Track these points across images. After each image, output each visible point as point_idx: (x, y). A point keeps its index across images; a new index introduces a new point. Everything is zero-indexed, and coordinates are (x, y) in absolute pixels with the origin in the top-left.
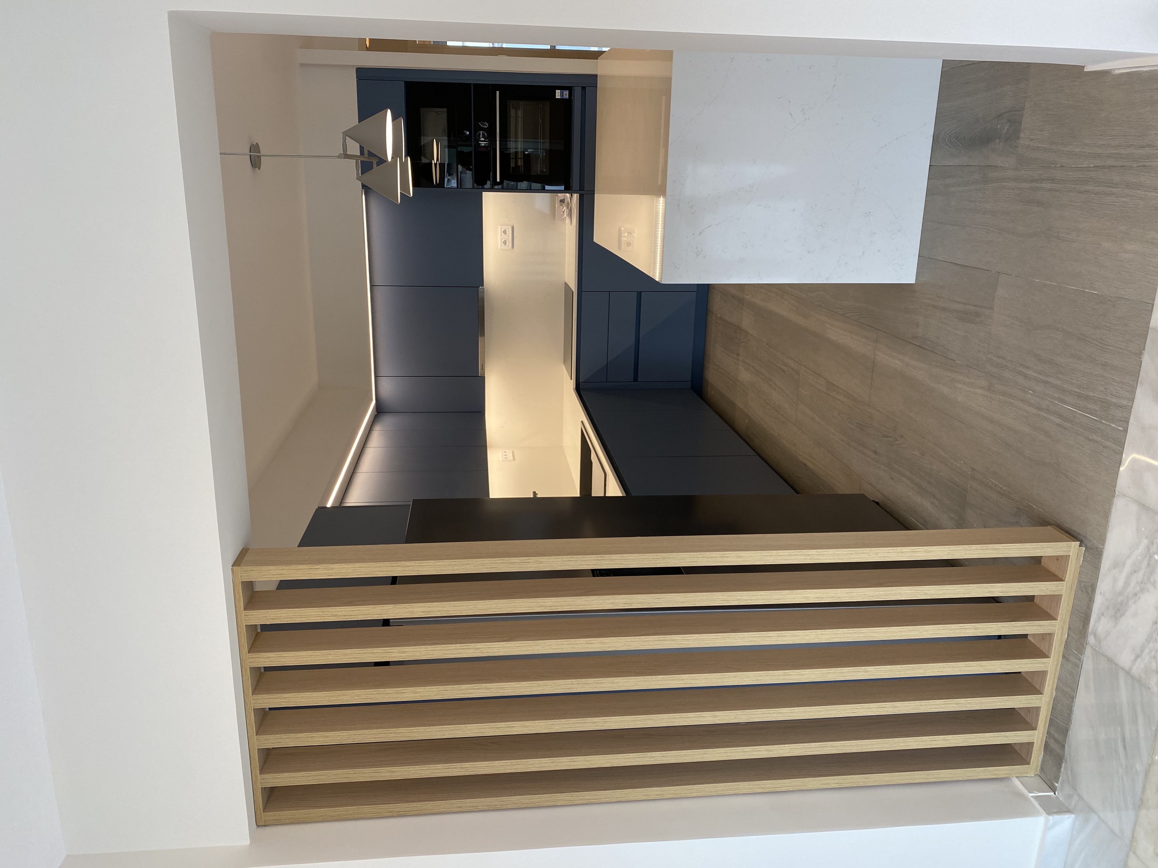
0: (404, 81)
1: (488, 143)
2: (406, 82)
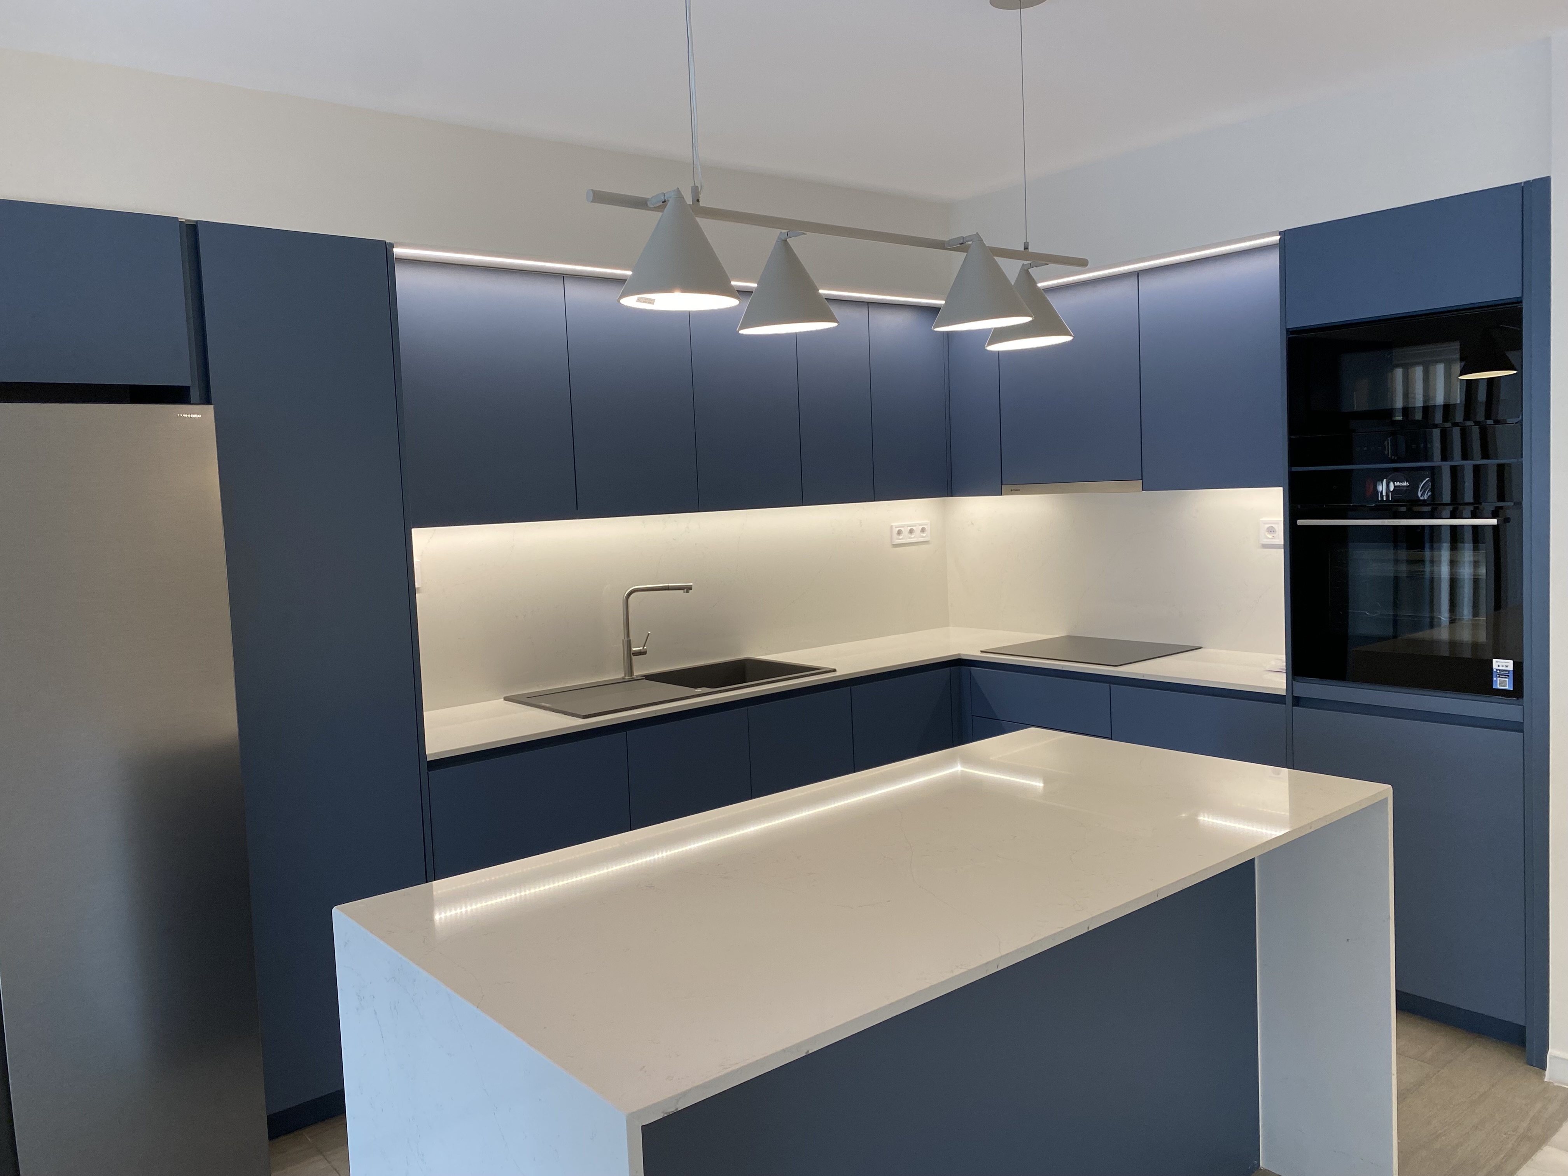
0: (1521, 297)
1: (1385, 499)
2: (1519, 301)
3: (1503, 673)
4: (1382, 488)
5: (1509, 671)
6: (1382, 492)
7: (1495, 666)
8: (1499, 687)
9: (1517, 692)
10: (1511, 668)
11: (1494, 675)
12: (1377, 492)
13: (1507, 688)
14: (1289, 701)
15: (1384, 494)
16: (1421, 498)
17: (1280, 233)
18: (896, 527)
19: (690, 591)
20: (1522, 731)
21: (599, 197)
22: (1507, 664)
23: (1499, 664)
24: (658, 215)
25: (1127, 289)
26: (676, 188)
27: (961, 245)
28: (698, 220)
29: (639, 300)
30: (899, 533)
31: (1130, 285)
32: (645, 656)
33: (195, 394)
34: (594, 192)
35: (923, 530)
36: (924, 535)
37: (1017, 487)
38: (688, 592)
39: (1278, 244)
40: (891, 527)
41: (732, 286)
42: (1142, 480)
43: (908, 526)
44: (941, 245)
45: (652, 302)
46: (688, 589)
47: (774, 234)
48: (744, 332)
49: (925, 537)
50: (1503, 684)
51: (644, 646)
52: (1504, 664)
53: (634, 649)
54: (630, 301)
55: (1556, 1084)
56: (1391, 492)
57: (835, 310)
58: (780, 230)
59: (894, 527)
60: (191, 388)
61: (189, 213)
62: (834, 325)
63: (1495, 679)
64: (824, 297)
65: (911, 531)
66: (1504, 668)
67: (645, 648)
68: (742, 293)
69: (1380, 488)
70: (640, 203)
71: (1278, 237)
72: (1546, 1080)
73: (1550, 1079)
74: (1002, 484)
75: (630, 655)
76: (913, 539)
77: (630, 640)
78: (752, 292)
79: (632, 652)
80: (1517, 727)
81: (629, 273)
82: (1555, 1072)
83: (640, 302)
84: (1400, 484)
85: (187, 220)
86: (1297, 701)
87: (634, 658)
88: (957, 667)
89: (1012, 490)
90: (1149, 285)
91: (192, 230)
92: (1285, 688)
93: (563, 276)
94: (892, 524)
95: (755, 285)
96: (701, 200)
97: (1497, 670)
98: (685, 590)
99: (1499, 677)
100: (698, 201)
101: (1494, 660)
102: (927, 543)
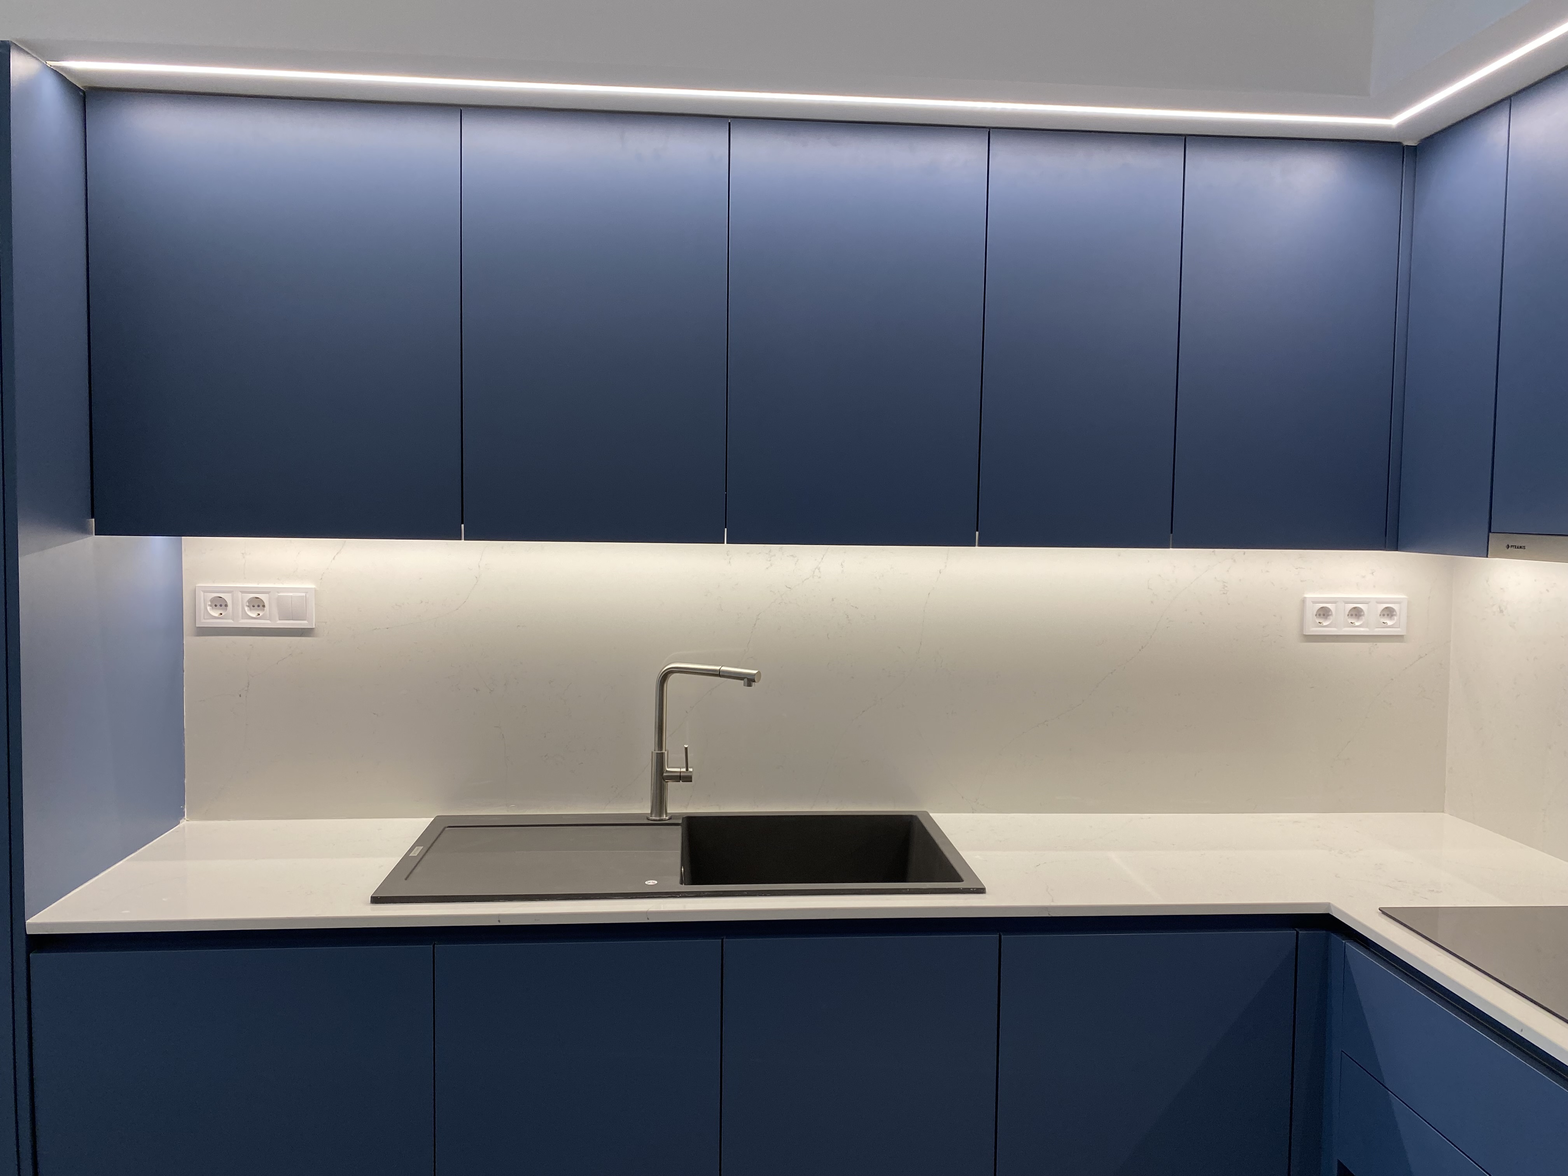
18: (1310, 603)
19: (753, 684)
32: (684, 783)
38: (749, 685)
40: (1304, 601)
46: (750, 680)
49: (1392, 627)
51: (684, 767)
53: (668, 770)
65: (1355, 613)
74: (1490, 531)
75: (661, 779)
76: (1359, 628)
77: (663, 754)
79: (665, 774)
87: (668, 784)
89: (1508, 547)
98: (746, 682)
102: (1398, 638)
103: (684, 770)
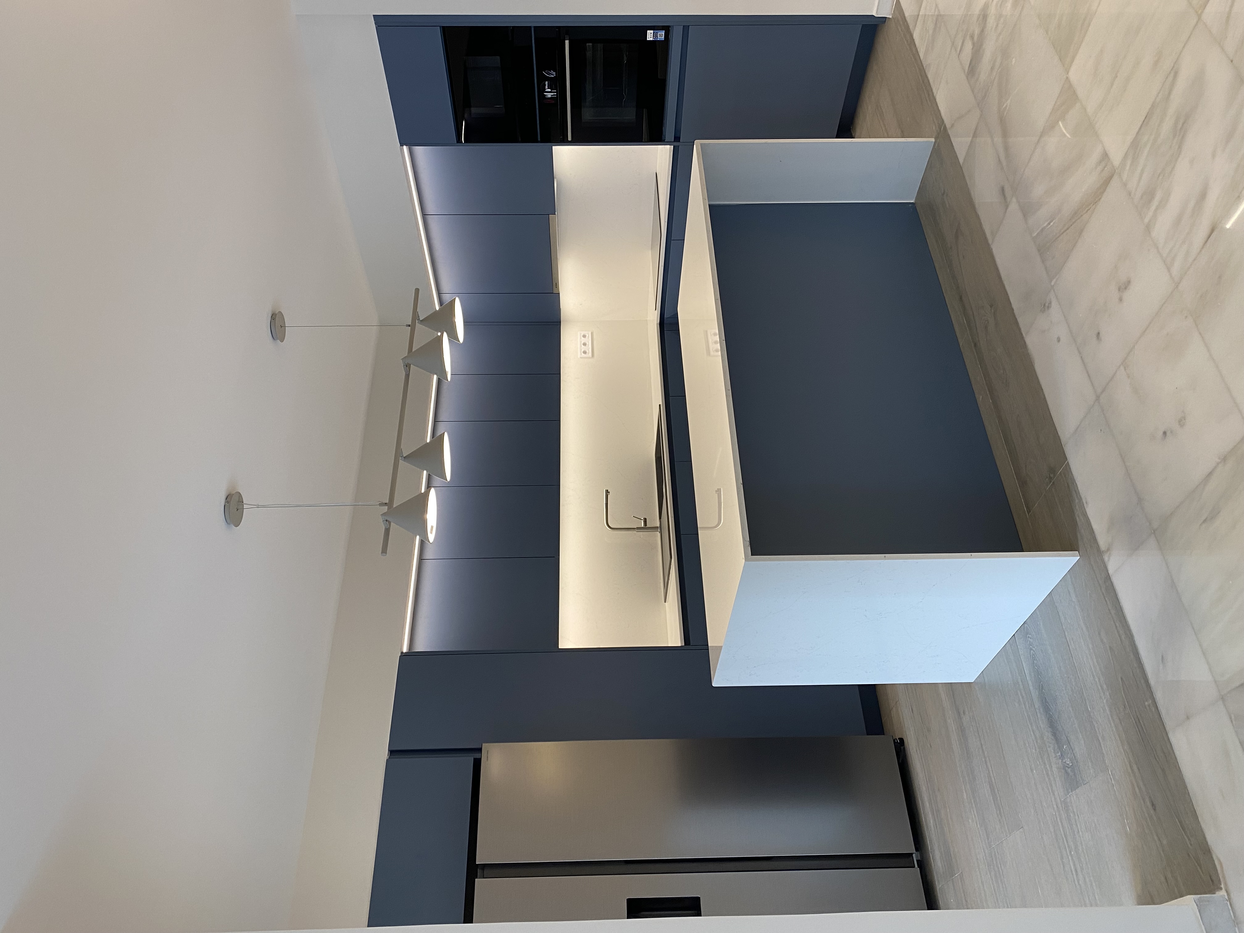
0: (440, 28)
1: (555, 94)
2: (443, 28)
3: (655, 35)
4: (549, 95)
5: (654, 33)
6: (552, 95)
7: (652, 39)
8: (663, 37)
9: (667, 29)
10: (652, 31)
11: (656, 40)
12: (551, 97)
13: (664, 33)
14: (676, 144)
15: (553, 94)
16: (555, 75)
17: (402, 145)
18: (581, 354)
19: (609, 491)
20: (689, 26)
21: (384, 551)
22: (650, 33)
23: (649, 37)
24: (392, 524)
25: (433, 223)
26: (380, 516)
27: (407, 366)
28: (394, 506)
29: (431, 533)
30: (585, 352)
31: (430, 219)
32: (647, 519)
33: (477, 756)
34: (382, 553)
35: (584, 336)
36: (587, 336)
37: (554, 284)
39: (409, 147)
41: (424, 492)
42: (549, 215)
43: (581, 347)
44: (407, 376)
45: (432, 527)
46: (607, 492)
47: (401, 462)
48: (449, 478)
49: (589, 335)
50: (661, 36)
51: (641, 519)
52: (650, 35)
53: (643, 526)
54: (431, 537)
55: (893, 12)
56: (551, 90)
57: (439, 433)
58: (400, 460)
59: (581, 356)
60: (475, 757)
61: (384, 754)
62: (446, 434)
63: (658, 39)
64: (432, 439)
65: (585, 344)
66: (652, 34)
67: (642, 519)
68: (429, 487)
69: (550, 96)
70: (387, 531)
71: (405, 147)
72: (891, 17)
73: (890, 15)
74: (553, 293)
75: (646, 528)
76: (589, 343)
77: (637, 528)
78: (429, 474)
79: (644, 527)
80: (686, 29)
81: (418, 537)
82: (886, 12)
83: (432, 532)
84: (547, 86)
85: (388, 755)
86: (677, 139)
87: (648, 526)
88: (665, 325)
89: (556, 288)
90: (431, 208)
91: (392, 752)
92: (669, 146)
93: (421, 559)
94: (579, 357)
95: (425, 472)
96: (385, 502)
97: (653, 38)
98: (608, 494)
99: (657, 37)
100: (386, 504)
101: (648, 39)
102: (592, 334)
103: (642, 521)
